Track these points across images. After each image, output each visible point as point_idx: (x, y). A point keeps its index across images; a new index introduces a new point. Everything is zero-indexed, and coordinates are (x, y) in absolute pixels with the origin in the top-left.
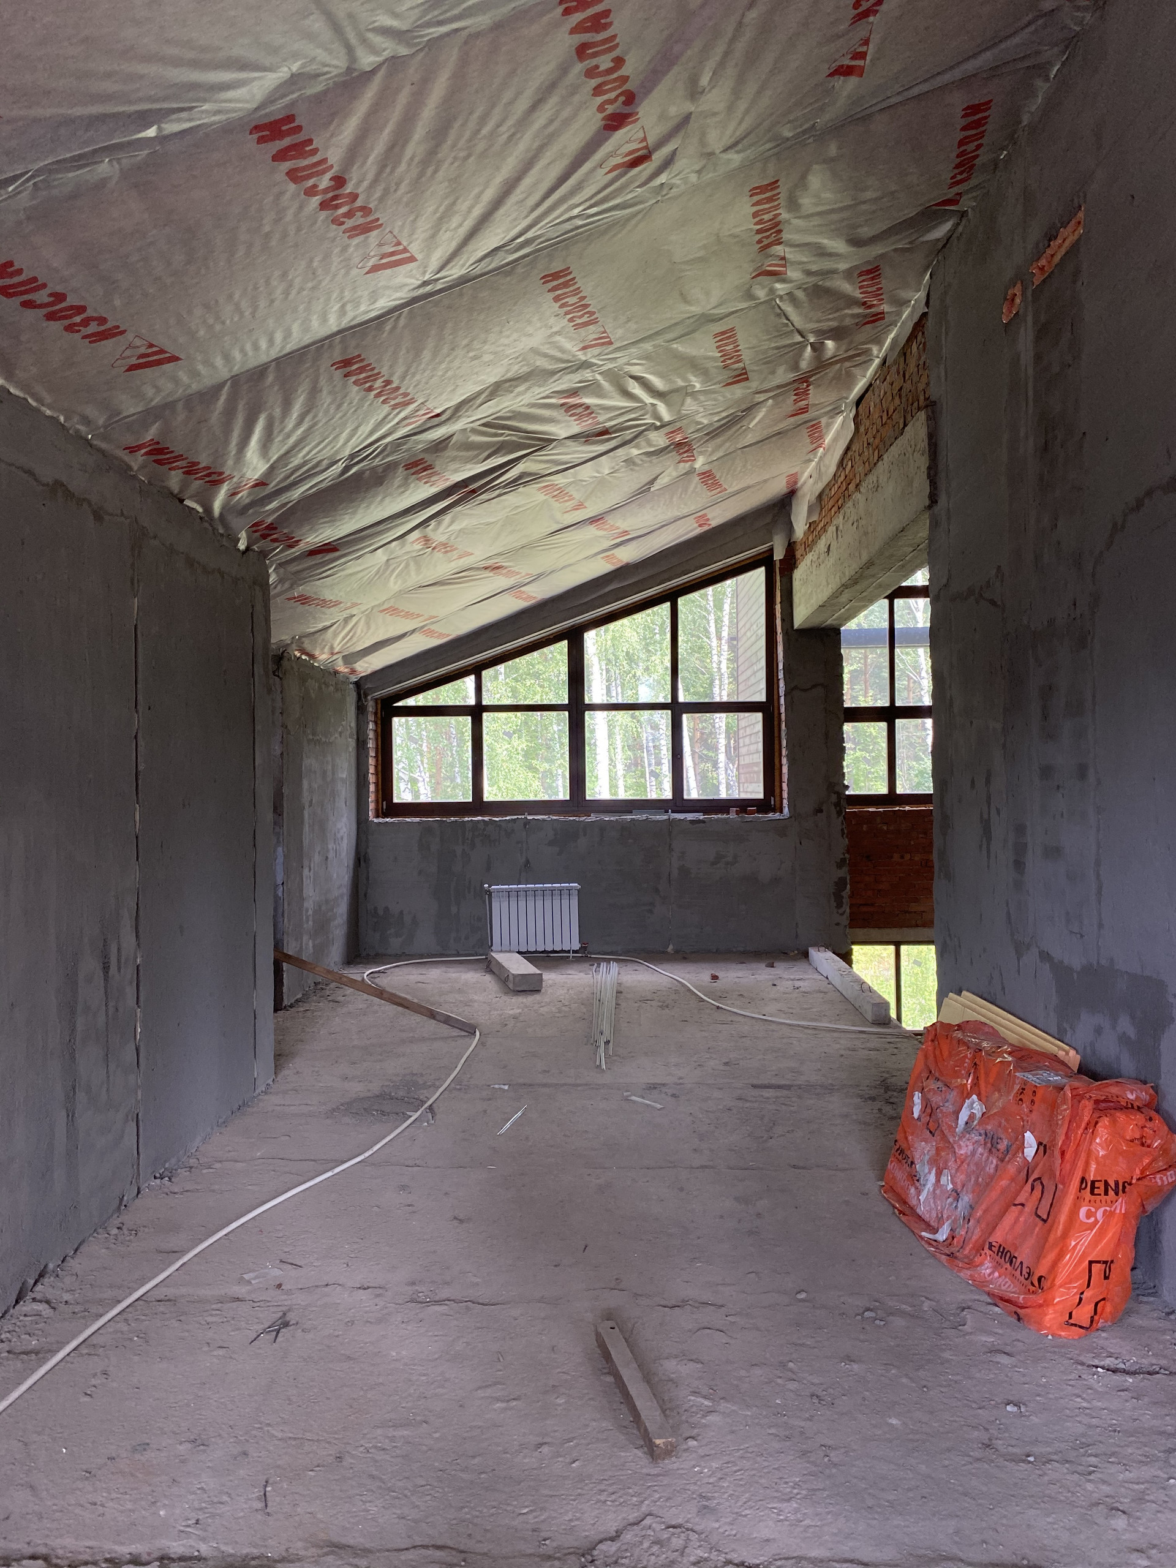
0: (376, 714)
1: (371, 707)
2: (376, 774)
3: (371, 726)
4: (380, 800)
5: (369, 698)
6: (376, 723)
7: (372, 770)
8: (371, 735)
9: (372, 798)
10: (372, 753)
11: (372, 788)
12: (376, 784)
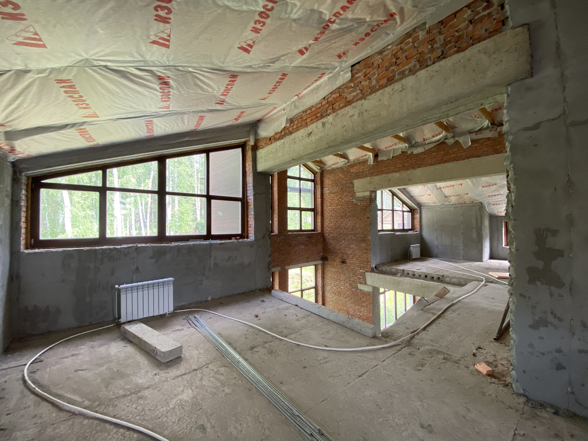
0: (27, 185)
1: (24, 180)
2: (26, 222)
3: (24, 192)
4: (29, 238)
5: (23, 174)
6: (27, 191)
7: (23, 219)
8: (24, 197)
9: (23, 237)
10: (24, 209)
11: (23, 231)
12: (26, 228)
